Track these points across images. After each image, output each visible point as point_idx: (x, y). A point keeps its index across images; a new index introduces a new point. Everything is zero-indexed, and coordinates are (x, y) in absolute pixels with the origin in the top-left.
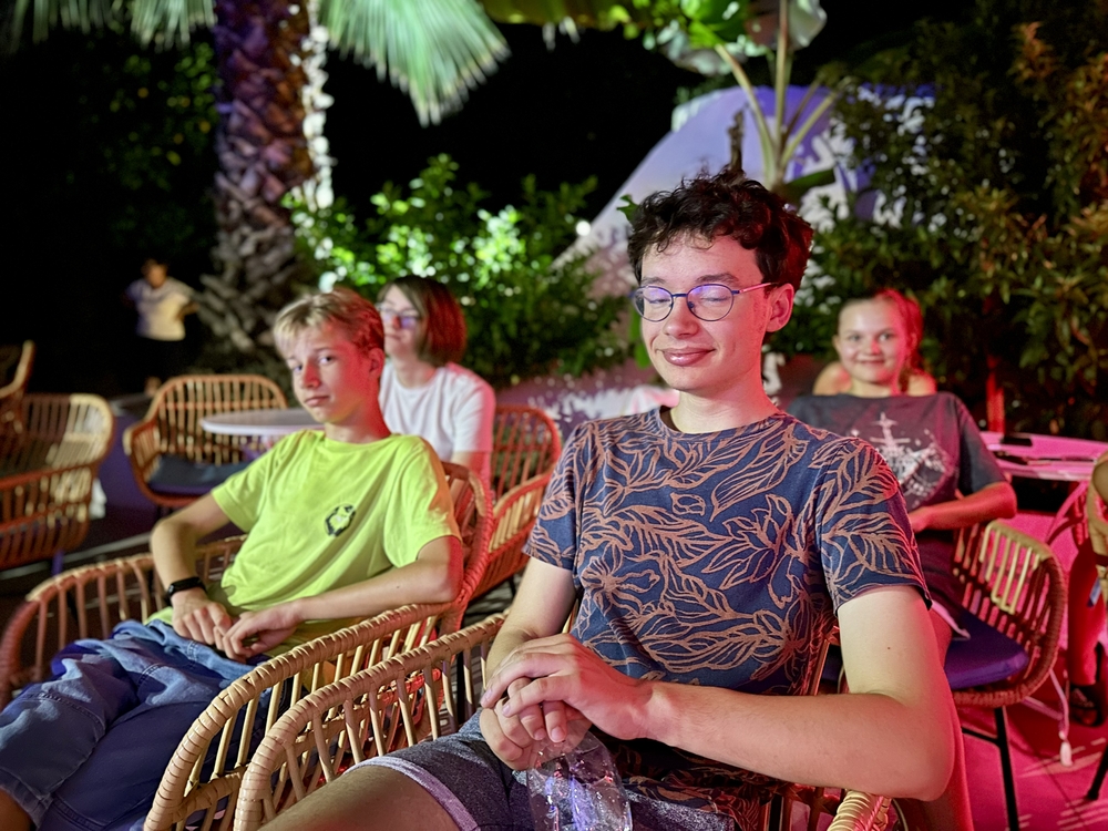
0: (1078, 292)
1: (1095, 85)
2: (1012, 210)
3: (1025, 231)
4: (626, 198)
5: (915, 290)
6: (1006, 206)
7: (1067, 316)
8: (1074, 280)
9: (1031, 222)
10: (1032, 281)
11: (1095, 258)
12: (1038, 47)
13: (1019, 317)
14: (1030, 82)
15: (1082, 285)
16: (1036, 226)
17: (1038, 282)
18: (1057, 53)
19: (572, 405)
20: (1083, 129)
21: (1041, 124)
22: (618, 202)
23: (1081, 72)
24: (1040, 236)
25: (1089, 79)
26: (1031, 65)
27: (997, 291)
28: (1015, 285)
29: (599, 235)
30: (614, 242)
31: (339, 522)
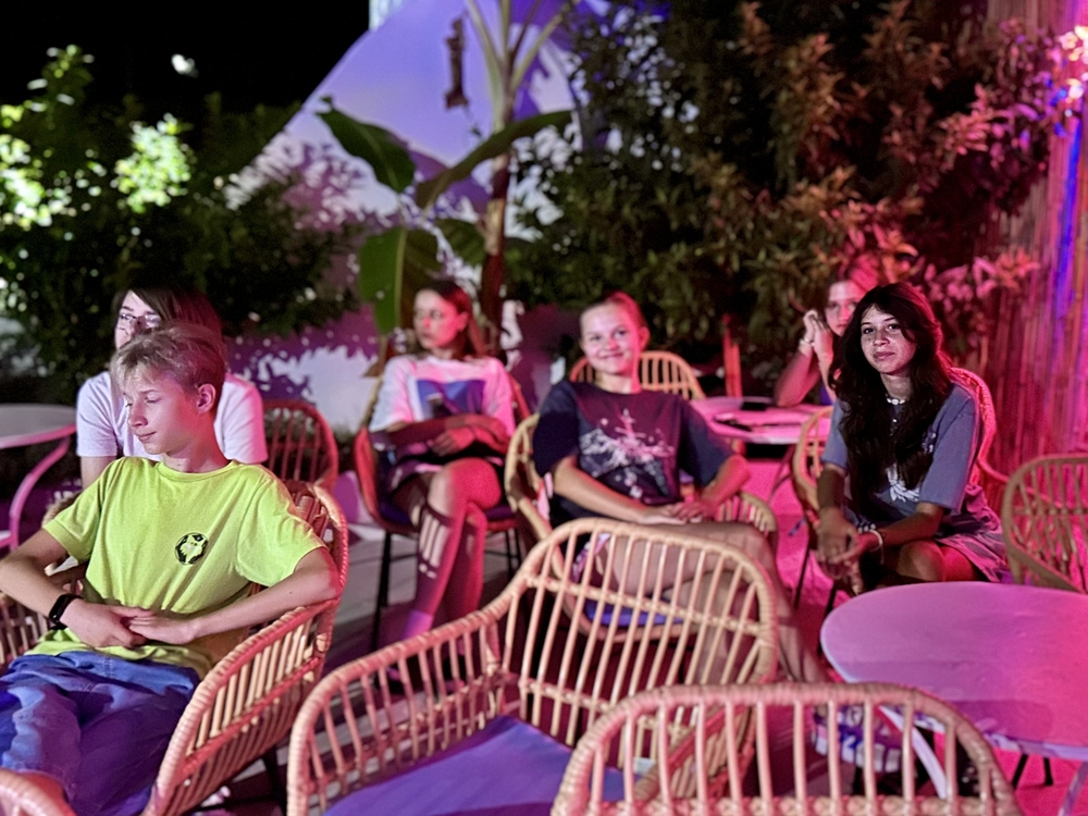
0: (793, 268)
1: (805, 66)
2: (739, 185)
3: (751, 203)
4: (328, 100)
5: (657, 251)
6: (734, 182)
7: (785, 287)
8: (790, 257)
9: (755, 194)
10: (757, 253)
11: (805, 235)
12: (758, 26)
13: (746, 286)
14: (753, 56)
15: (797, 261)
16: (759, 199)
17: (762, 256)
18: (772, 31)
19: (269, 368)
20: (797, 108)
21: (763, 95)
22: (314, 104)
23: (793, 51)
24: (763, 209)
25: (800, 60)
26: (752, 42)
27: (728, 262)
28: (743, 257)
29: (287, 151)
30: (308, 161)
31: (192, 550)
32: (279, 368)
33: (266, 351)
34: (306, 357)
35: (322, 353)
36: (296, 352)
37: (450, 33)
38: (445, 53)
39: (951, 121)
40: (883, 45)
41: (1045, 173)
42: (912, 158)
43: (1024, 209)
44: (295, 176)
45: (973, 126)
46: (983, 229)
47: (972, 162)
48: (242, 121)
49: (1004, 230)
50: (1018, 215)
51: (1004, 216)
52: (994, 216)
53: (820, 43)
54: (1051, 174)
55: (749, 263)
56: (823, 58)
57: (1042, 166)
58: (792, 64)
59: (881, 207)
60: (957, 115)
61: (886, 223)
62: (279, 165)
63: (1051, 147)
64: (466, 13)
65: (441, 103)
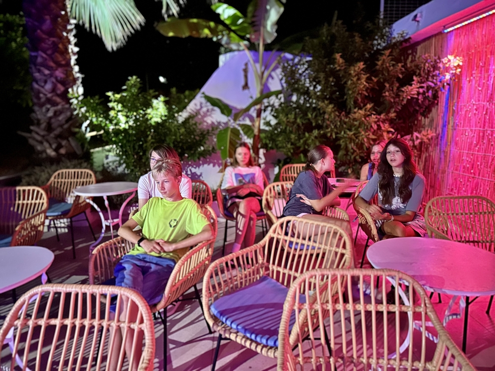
0: (353, 136)
1: (356, 73)
2: (335, 111)
3: (339, 116)
5: (308, 132)
6: (333, 110)
7: (350, 143)
8: (352, 133)
9: (340, 113)
10: (341, 132)
11: (357, 126)
12: (341, 61)
13: (337, 143)
14: (340, 70)
15: (354, 134)
16: (342, 115)
17: (343, 133)
18: (346, 62)
20: (354, 86)
21: (342, 83)
23: (352, 68)
24: (343, 118)
25: (355, 71)
26: (339, 66)
27: (331, 135)
28: (337, 133)
29: (196, 105)
30: (201, 107)
31: (173, 224)
32: (193, 170)
33: (190, 165)
34: (201, 167)
35: (206, 166)
36: (198, 165)
37: (244, 67)
38: (242, 74)
39: (405, 88)
40: (382, 65)
41: (437, 104)
42: (392, 100)
43: (430, 116)
44: (198, 112)
45: (413, 90)
46: (416, 122)
47: (412, 101)
48: (182, 96)
49: (423, 123)
50: (428, 118)
51: (423, 118)
52: (420, 118)
53: (361, 65)
54: (439, 104)
55: (338, 135)
56: (362, 70)
57: (436, 102)
58: (352, 72)
59: (382, 116)
60: (407, 86)
61: (384, 121)
62: (193, 109)
63: (439, 95)
64: (249, 61)
65: (241, 88)
